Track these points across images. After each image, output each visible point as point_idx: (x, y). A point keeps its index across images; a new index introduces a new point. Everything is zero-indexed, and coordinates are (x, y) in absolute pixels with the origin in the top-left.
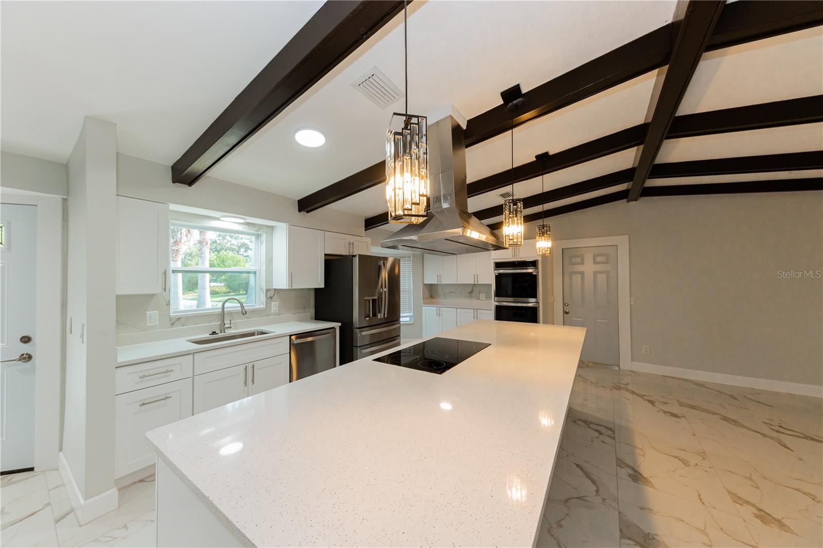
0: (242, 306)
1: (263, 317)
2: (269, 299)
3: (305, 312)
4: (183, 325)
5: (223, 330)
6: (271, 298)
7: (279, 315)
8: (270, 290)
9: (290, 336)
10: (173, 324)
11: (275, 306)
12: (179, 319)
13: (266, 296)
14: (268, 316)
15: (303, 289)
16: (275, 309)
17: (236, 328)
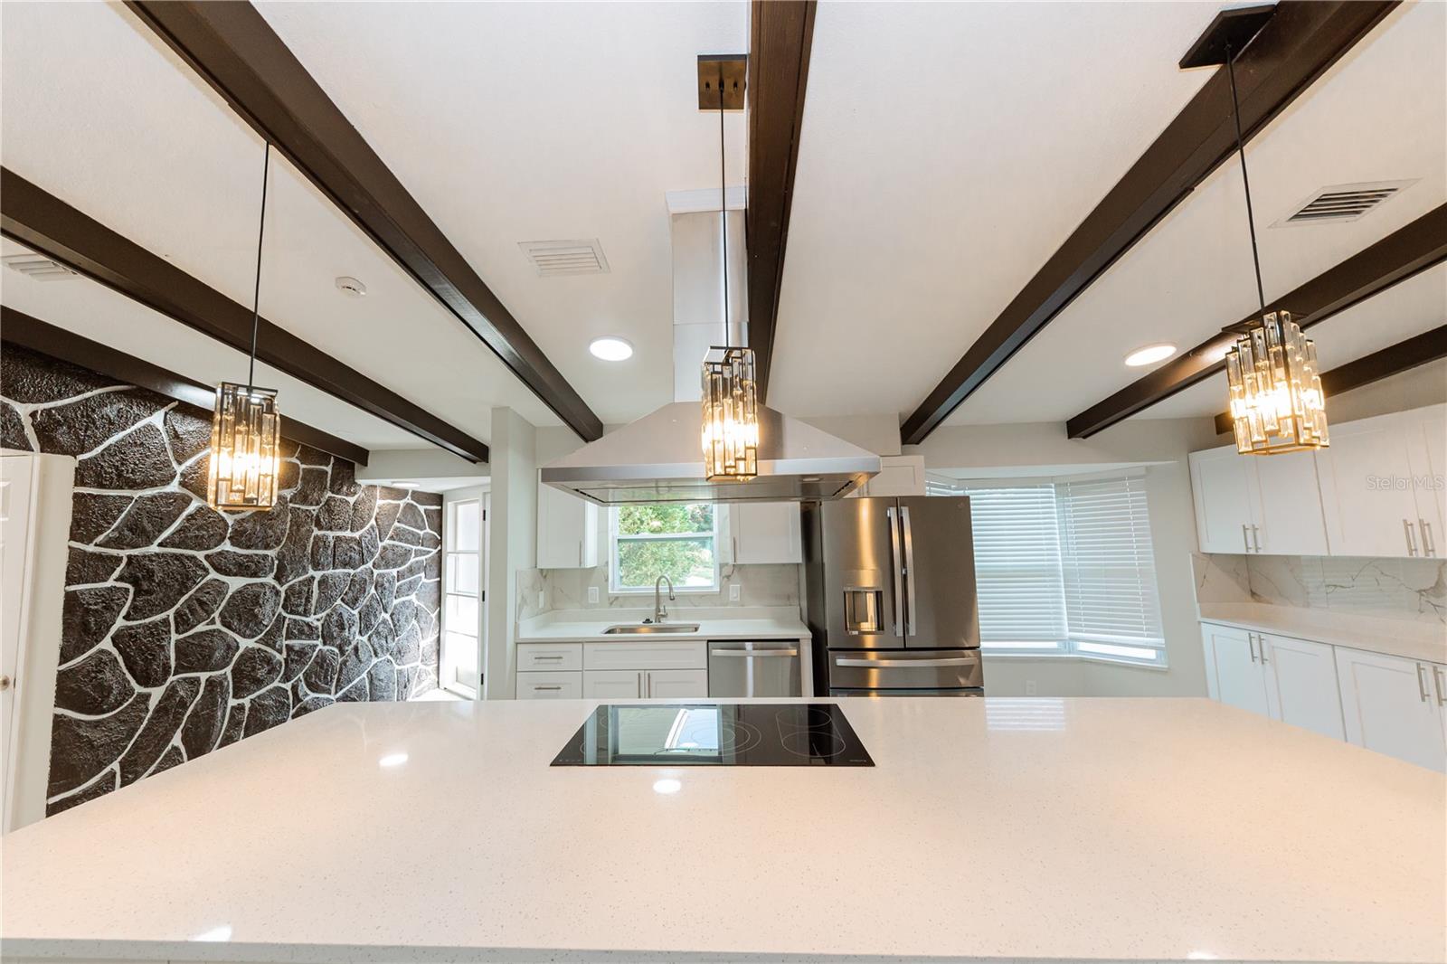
0: (671, 589)
1: (716, 606)
2: (726, 579)
3: (790, 605)
4: (621, 606)
5: (659, 617)
6: (728, 577)
7: (742, 606)
8: (727, 564)
9: (709, 641)
10: (611, 604)
11: (735, 588)
12: (617, 598)
13: (720, 575)
14: (727, 605)
15: (784, 565)
16: (735, 595)
17: (678, 618)
